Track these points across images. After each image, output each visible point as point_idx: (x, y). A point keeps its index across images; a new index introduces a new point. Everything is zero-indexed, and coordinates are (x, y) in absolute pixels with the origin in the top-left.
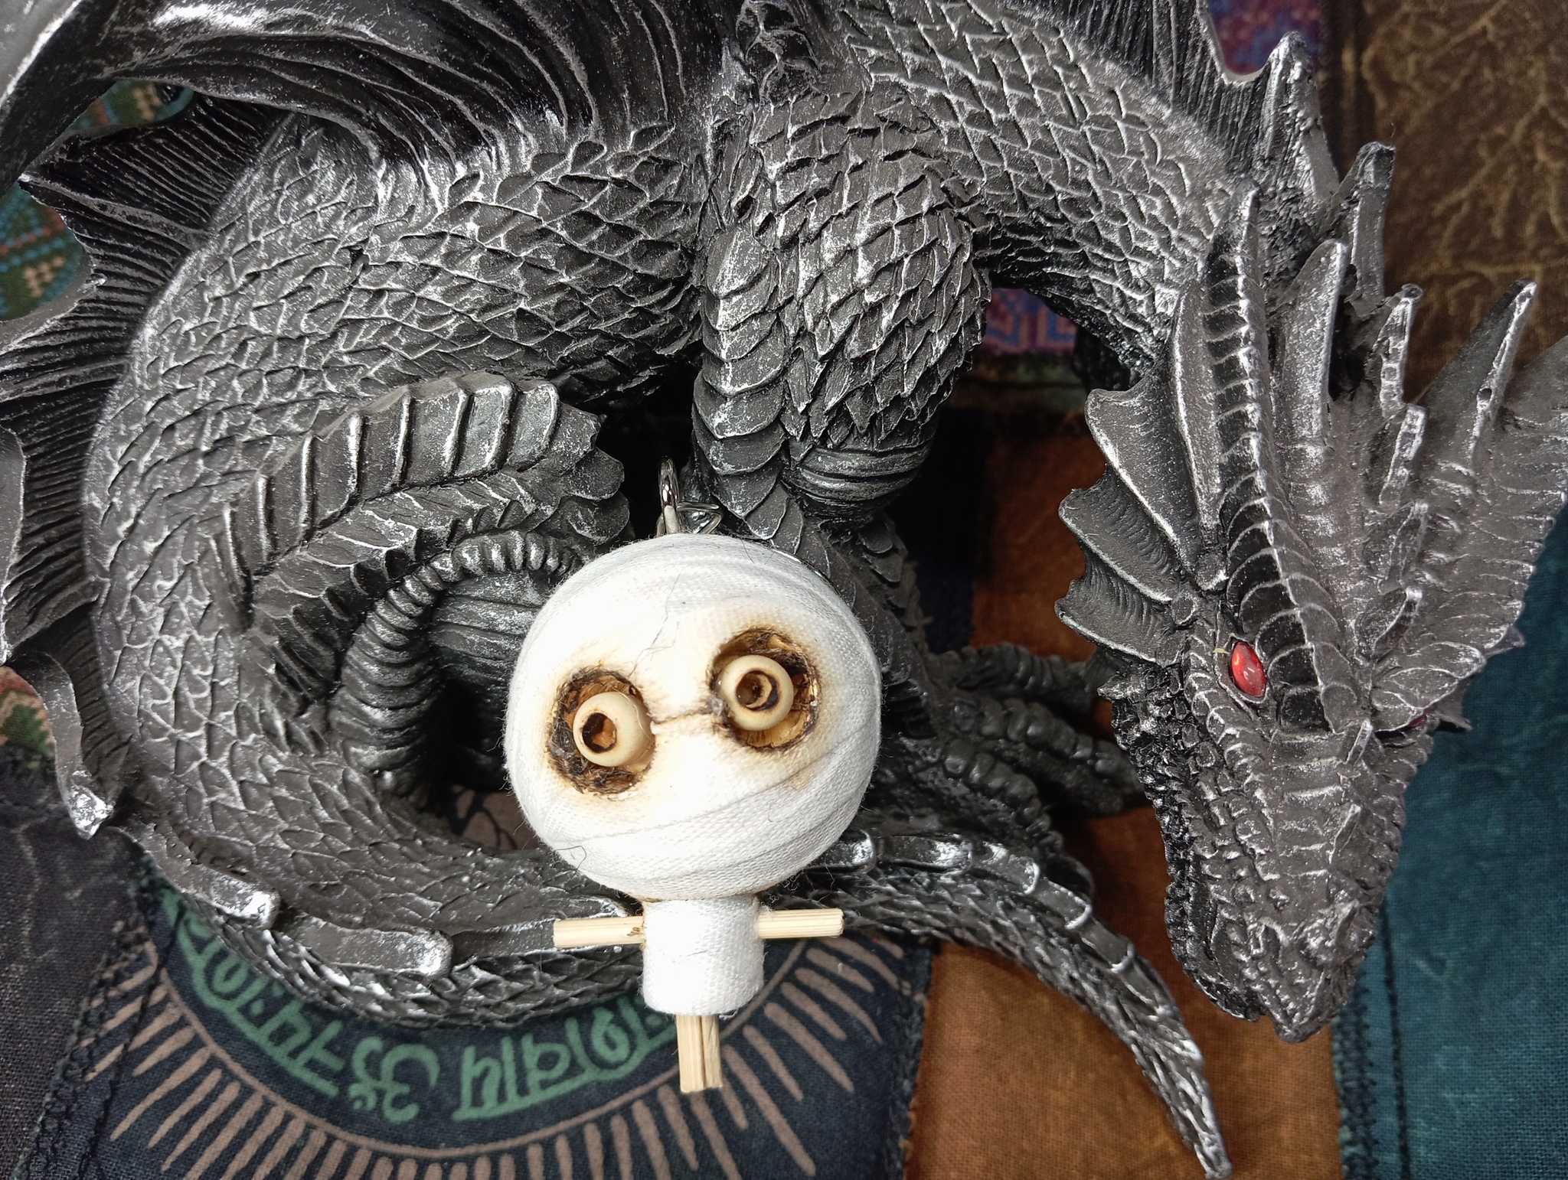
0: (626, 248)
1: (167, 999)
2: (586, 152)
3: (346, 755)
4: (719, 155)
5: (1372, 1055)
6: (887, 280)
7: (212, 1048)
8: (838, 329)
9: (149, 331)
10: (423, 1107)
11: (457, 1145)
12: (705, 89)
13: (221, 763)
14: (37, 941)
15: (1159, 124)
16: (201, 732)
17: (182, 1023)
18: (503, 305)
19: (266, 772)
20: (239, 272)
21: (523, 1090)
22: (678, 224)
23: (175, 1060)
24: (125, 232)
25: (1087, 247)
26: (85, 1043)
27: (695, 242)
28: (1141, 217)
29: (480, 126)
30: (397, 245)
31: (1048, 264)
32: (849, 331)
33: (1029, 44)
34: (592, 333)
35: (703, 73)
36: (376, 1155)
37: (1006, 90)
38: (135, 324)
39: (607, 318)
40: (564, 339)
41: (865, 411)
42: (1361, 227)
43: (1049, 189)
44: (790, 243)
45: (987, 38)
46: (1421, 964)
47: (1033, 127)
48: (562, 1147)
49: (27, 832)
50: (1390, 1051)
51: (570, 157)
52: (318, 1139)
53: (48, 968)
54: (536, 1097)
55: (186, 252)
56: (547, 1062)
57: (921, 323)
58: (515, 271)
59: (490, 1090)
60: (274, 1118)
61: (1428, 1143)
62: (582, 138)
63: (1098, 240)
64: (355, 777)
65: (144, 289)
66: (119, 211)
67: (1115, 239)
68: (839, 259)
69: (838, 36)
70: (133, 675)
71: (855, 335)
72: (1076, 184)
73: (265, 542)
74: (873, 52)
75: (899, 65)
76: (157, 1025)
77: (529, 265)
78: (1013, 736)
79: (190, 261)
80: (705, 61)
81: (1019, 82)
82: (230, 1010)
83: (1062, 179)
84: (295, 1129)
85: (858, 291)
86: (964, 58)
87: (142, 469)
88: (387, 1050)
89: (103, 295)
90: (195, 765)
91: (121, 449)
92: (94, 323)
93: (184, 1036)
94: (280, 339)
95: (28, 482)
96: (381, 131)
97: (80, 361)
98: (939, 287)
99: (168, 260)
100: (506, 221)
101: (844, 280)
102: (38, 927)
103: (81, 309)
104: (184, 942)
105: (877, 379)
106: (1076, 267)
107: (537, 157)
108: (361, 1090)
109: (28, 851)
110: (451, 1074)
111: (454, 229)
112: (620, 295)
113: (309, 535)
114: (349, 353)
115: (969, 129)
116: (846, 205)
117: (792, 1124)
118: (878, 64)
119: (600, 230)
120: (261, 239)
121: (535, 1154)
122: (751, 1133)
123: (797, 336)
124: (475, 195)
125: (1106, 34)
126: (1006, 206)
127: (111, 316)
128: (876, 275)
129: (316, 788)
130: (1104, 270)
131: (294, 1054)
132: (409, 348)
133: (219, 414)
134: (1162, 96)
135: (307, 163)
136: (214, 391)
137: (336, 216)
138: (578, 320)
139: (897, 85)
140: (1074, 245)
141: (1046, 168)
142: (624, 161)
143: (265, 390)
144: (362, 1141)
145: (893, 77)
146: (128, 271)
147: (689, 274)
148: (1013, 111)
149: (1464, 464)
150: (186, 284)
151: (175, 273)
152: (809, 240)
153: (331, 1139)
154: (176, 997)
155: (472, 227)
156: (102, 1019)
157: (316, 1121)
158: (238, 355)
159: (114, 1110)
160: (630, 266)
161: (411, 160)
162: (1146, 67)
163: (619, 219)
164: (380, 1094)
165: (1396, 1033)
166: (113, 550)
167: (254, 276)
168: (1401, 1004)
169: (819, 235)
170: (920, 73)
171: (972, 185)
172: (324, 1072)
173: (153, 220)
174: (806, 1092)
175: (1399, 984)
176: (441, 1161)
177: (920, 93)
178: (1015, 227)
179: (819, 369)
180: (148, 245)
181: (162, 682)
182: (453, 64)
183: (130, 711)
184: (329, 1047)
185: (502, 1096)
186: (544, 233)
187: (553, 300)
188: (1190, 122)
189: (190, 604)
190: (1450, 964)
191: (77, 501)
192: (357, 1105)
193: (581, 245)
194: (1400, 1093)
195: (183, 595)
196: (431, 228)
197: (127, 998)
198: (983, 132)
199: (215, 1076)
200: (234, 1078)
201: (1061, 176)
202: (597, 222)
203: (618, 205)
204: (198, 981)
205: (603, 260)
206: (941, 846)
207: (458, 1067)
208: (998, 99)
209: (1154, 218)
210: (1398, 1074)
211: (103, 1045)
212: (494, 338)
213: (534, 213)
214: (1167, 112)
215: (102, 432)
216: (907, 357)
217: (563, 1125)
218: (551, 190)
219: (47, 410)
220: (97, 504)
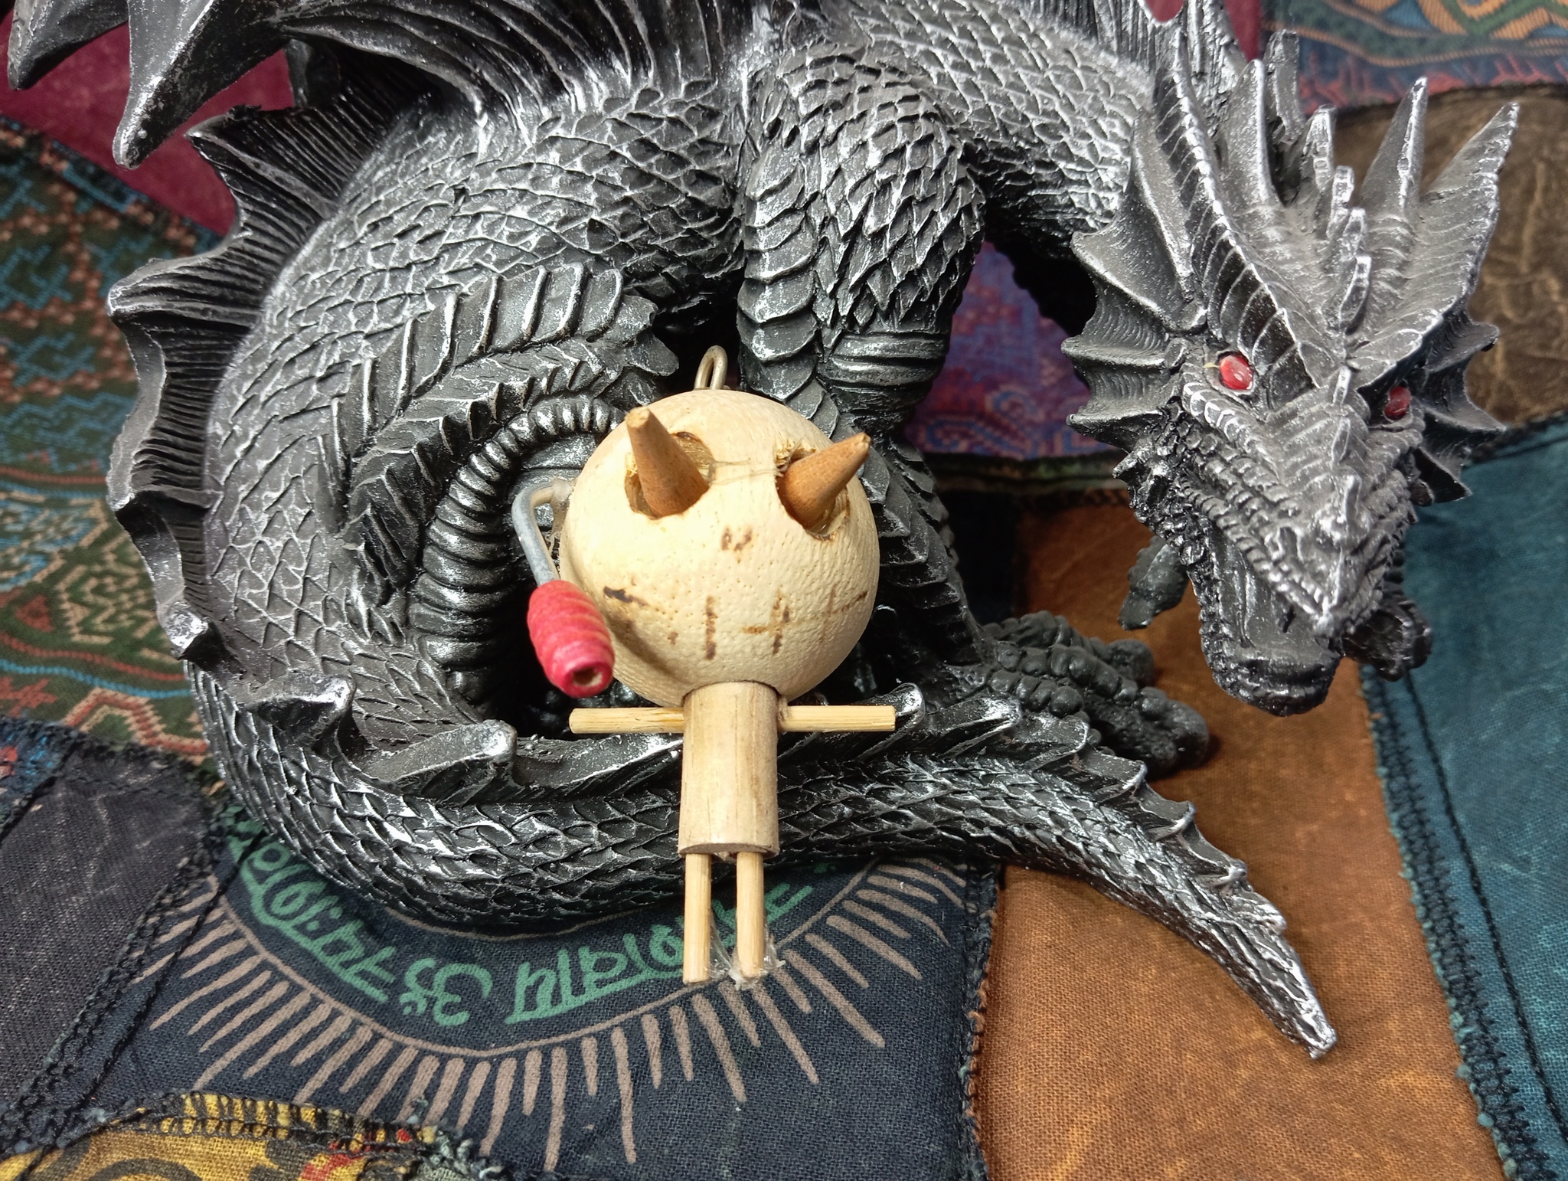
0: (679, 173)
1: (224, 917)
2: (648, 95)
3: (421, 648)
4: (753, 102)
5: (1470, 950)
6: (893, 164)
7: (264, 954)
8: (856, 209)
9: (279, 289)
10: (473, 1014)
11: (510, 1044)
12: (740, 47)
13: (306, 642)
14: (98, 883)
15: (1107, 70)
16: (291, 615)
17: (236, 936)
18: (577, 218)
19: (349, 654)
20: (360, 225)
21: (578, 989)
22: (720, 162)
23: (226, 965)
24: (273, 190)
25: (1062, 164)
26: (136, 955)
27: (736, 178)
28: (1103, 135)
29: (562, 76)
30: (494, 175)
31: (1033, 187)
32: (866, 209)
33: (995, 17)
34: (652, 248)
35: (738, 33)
36: (423, 1053)
37: (981, 47)
38: (270, 280)
39: (665, 235)
40: (627, 250)
41: (885, 288)
42: (1281, 90)
43: (1025, 119)
44: (813, 148)
45: (962, 14)
46: (1506, 867)
47: (1006, 73)
48: (618, 1038)
49: (104, 800)
50: (1490, 945)
51: (634, 100)
52: (364, 1035)
53: (110, 900)
54: (592, 994)
55: (318, 220)
56: (601, 966)
57: (925, 201)
58: (589, 187)
59: (544, 995)
60: (322, 1013)
61: (1548, 1016)
62: (643, 85)
63: (1070, 157)
64: (429, 670)
65: (280, 248)
66: (269, 171)
67: (1085, 154)
68: (853, 152)
69: (846, 10)
70: (234, 570)
71: (871, 212)
72: (1045, 113)
73: (366, 416)
74: (872, 22)
75: (896, 32)
76: (212, 936)
77: (600, 182)
78: (1057, 671)
79: (321, 230)
80: (739, 23)
81: (990, 41)
82: (287, 928)
83: (1036, 111)
84: (341, 1024)
85: (871, 174)
86: (948, 26)
87: (263, 399)
88: (438, 967)
89: (248, 247)
90: (283, 642)
91: (247, 385)
92: (237, 270)
93: (238, 946)
94: (393, 269)
95: (166, 392)
96: (485, 87)
97: (221, 301)
98: (938, 172)
99: (303, 224)
100: (582, 150)
101: (860, 167)
102: (102, 870)
103: (229, 255)
104: (246, 875)
105: (892, 253)
106: (1055, 186)
107: (607, 101)
108: (414, 996)
109: (103, 814)
110: (504, 987)
111: (539, 159)
112: (675, 216)
113: (406, 402)
114: (451, 273)
115: (953, 74)
116: (855, 115)
117: (858, 1007)
118: (876, 29)
119: (657, 157)
120: (382, 197)
121: (589, 1047)
122: (815, 1016)
123: (823, 226)
124: (558, 131)
125: (1056, 8)
126: (989, 132)
127: (252, 268)
128: (886, 158)
129: (392, 671)
130: (1079, 183)
131: (346, 965)
132: (499, 263)
133: (335, 342)
134: (1108, 48)
135: (422, 137)
136: (333, 324)
137: (445, 166)
138: (638, 235)
139: (892, 43)
140: (1051, 165)
141: (1020, 101)
142: (678, 105)
143: (375, 317)
144: (409, 1041)
145: (889, 37)
146: (271, 229)
147: (731, 210)
148: (988, 63)
149: (1398, 214)
150: (317, 246)
151: (307, 240)
152: (828, 144)
153: (377, 1037)
154: (233, 916)
155: (553, 156)
156: (156, 934)
157: (364, 1019)
158: (354, 292)
159: (158, 1004)
160: (683, 188)
161: (507, 112)
162: (1093, 30)
163: (673, 149)
164: (431, 1001)
165: (1492, 928)
166: (230, 468)
167: (375, 226)
168: (1492, 904)
169: (835, 138)
170: (910, 35)
171: (960, 115)
172: (376, 982)
173: (295, 184)
174: (872, 980)
175: (1487, 889)
176: (490, 1059)
177: (913, 49)
178: (1000, 151)
179: (842, 249)
180: (288, 208)
181: (259, 575)
182: (545, 15)
183: (227, 596)
184: (382, 964)
185: (556, 998)
186: (614, 155)
187: (619, 212)
188: (1133, 66)
189: (294, 513)
190: (1535, 859)
191: (203, 428)
192: (407, 1010)
193: (641, 165)
194: (1508, 978)
195: (286, 506)
196: (521, 160)
197: (184, 917)
198: (964, 76)
199: (265, 976)
200: (284, 977)
201: (1033, 105)
202: (654, 149)
203: (671, 139)
204: (257, 905)
205: (661, 181)
206: (988, 701)
207: (513, 981)
208: (976, 54)
209: (1114, 135)
210: (1502, 962)
211: (153, 954)
212: (570, 249)
213: (605, 142)
214: (1114, 61)
215: (231, 373)
216: (916, 229)
217: (617, 1019)
218: (620, 125)
219: (190, 336)
220: (220, 432)
